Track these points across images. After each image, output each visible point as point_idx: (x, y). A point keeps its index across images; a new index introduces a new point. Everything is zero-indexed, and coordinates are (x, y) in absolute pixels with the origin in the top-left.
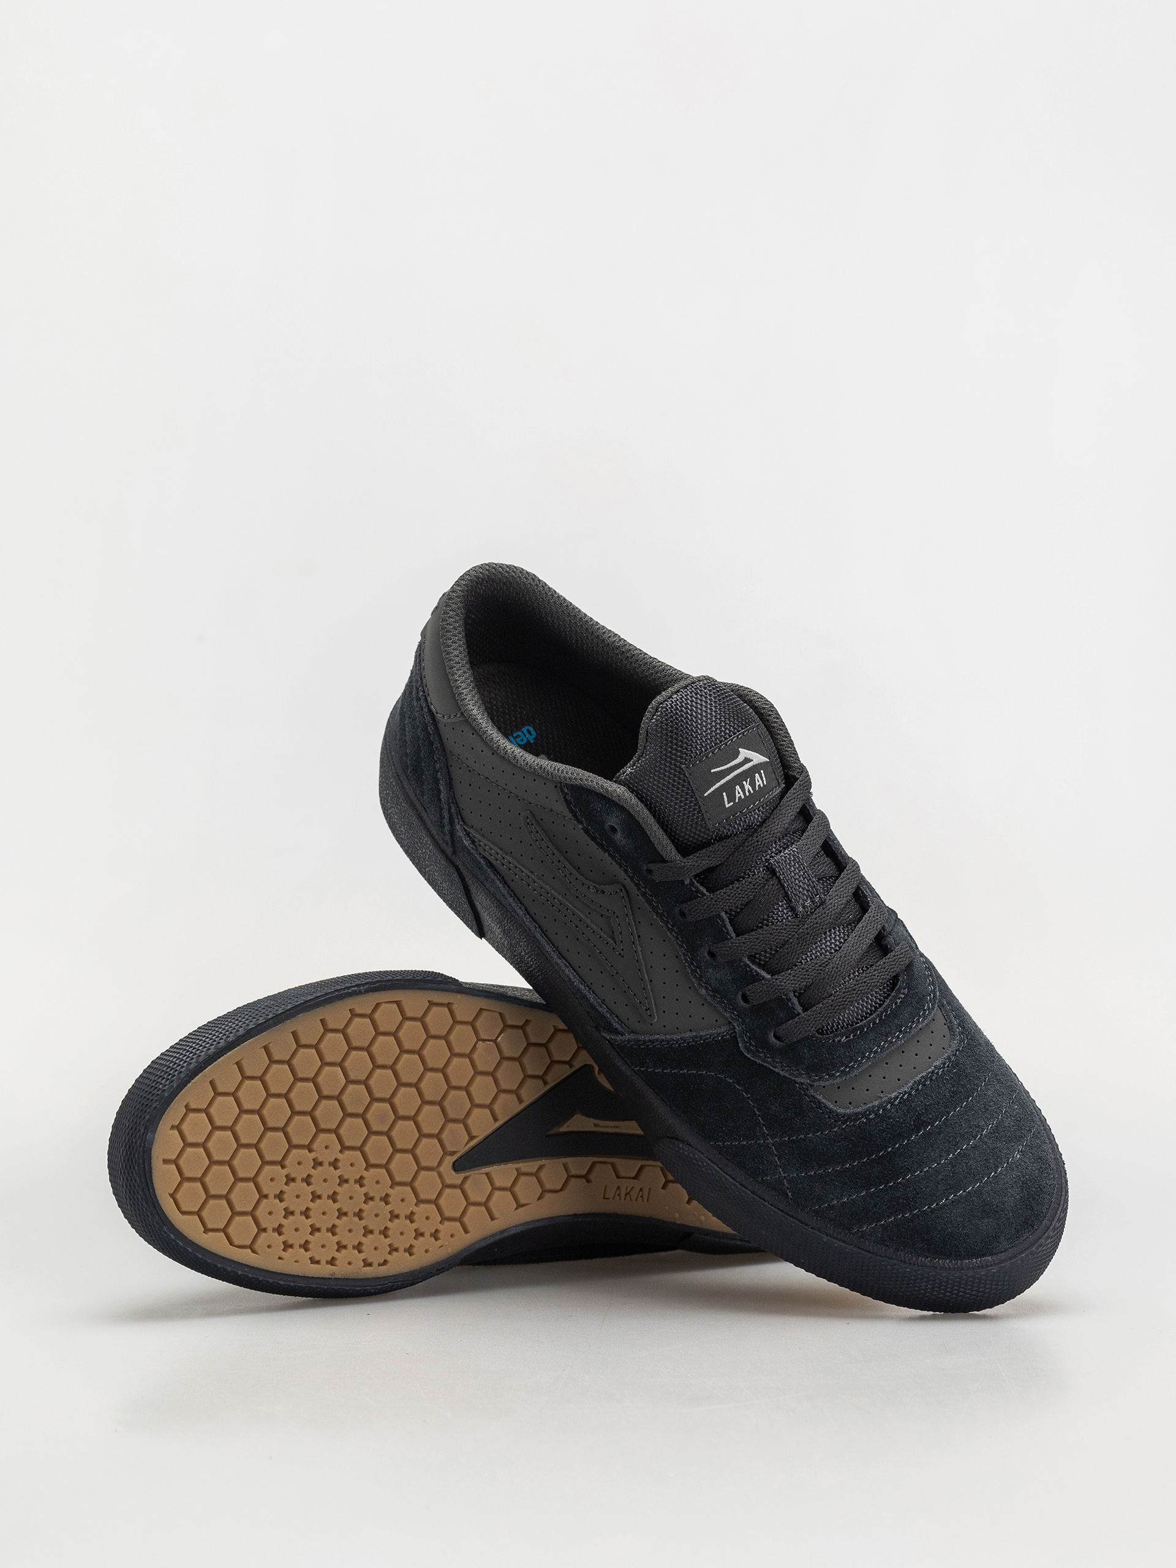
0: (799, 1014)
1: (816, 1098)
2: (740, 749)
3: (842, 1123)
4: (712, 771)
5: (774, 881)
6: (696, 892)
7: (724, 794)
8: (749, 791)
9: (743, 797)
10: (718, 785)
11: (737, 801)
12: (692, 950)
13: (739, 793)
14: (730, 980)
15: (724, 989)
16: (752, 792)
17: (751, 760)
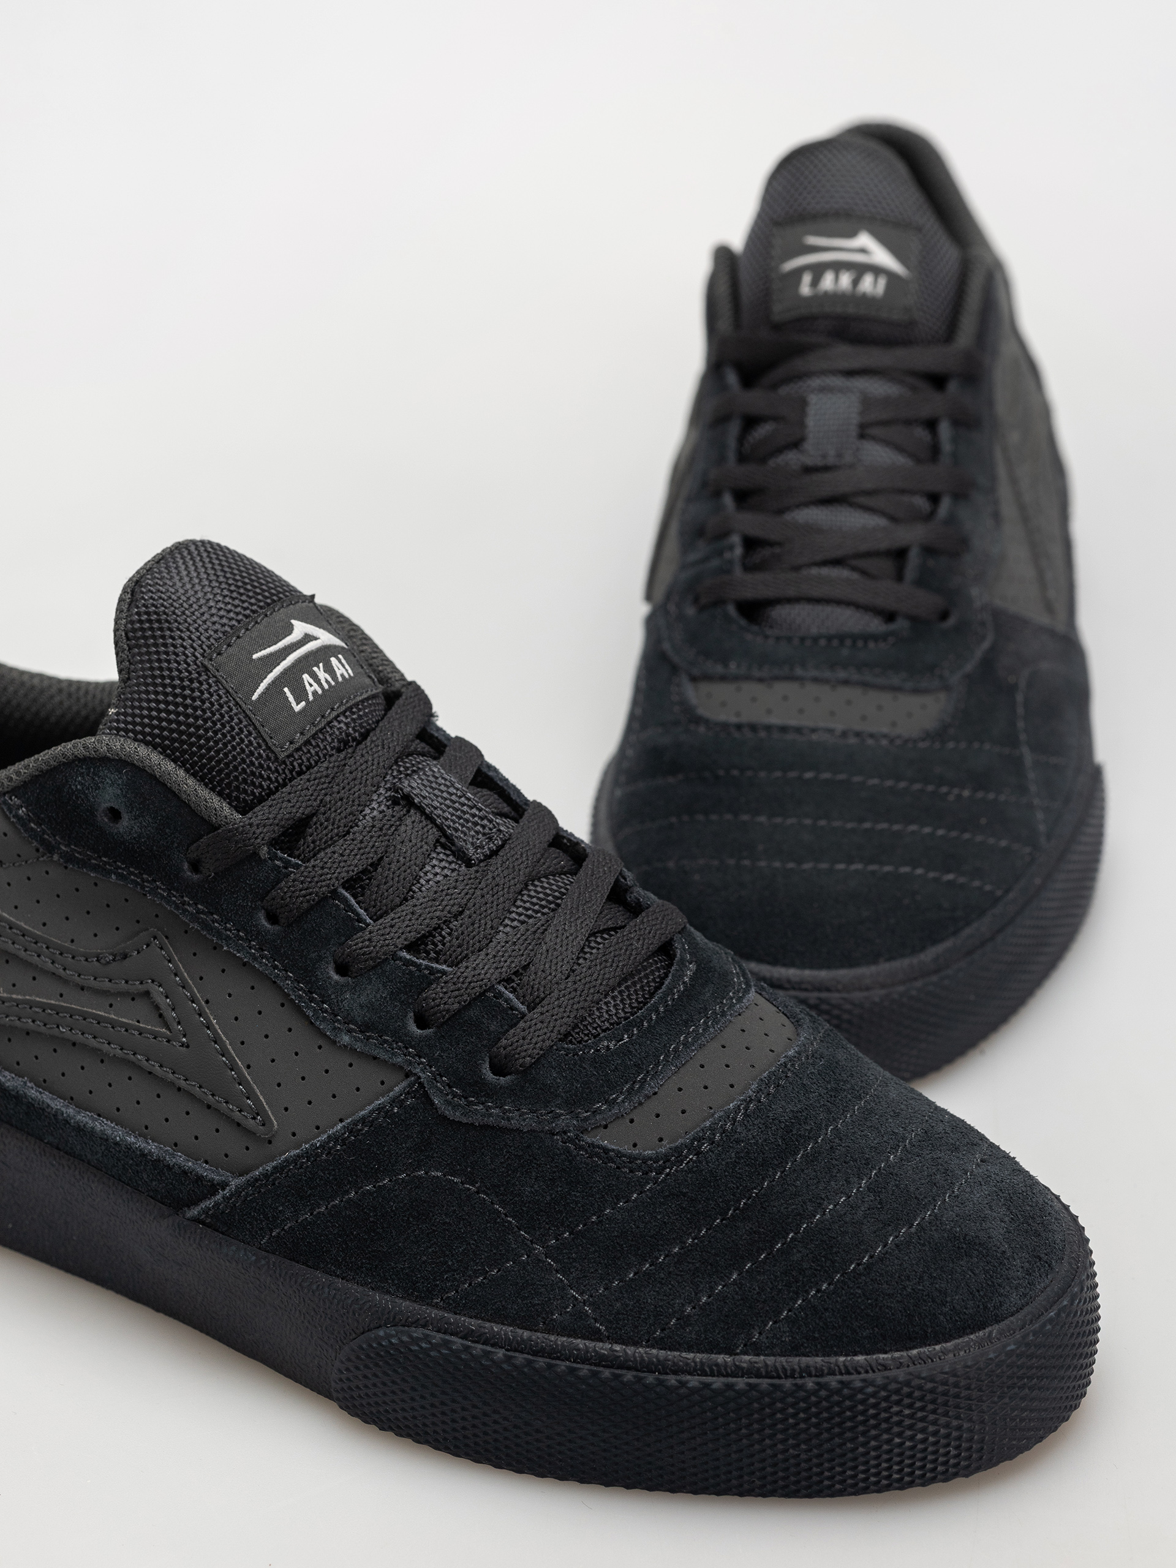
0: (523, 1015)
1: (599, 1147)
2: (293, 621)
3: (657, 1174)
4: (255, 656)
5: (415, 816)
6: (286, 868)
7: (286, 690)
8: (327, 681)
9: (320, 691)
10: (271, 677)
11: (311, 698)
12: (307, 974)
13: (311, 685)
14: (386, 998)
15: (380, 1017)
16: (333, 683)
17: (316, 639)
